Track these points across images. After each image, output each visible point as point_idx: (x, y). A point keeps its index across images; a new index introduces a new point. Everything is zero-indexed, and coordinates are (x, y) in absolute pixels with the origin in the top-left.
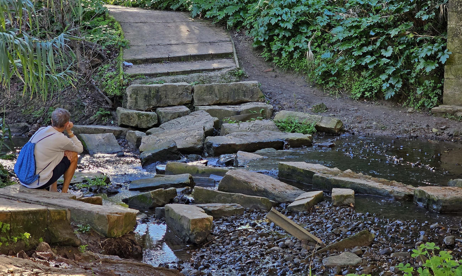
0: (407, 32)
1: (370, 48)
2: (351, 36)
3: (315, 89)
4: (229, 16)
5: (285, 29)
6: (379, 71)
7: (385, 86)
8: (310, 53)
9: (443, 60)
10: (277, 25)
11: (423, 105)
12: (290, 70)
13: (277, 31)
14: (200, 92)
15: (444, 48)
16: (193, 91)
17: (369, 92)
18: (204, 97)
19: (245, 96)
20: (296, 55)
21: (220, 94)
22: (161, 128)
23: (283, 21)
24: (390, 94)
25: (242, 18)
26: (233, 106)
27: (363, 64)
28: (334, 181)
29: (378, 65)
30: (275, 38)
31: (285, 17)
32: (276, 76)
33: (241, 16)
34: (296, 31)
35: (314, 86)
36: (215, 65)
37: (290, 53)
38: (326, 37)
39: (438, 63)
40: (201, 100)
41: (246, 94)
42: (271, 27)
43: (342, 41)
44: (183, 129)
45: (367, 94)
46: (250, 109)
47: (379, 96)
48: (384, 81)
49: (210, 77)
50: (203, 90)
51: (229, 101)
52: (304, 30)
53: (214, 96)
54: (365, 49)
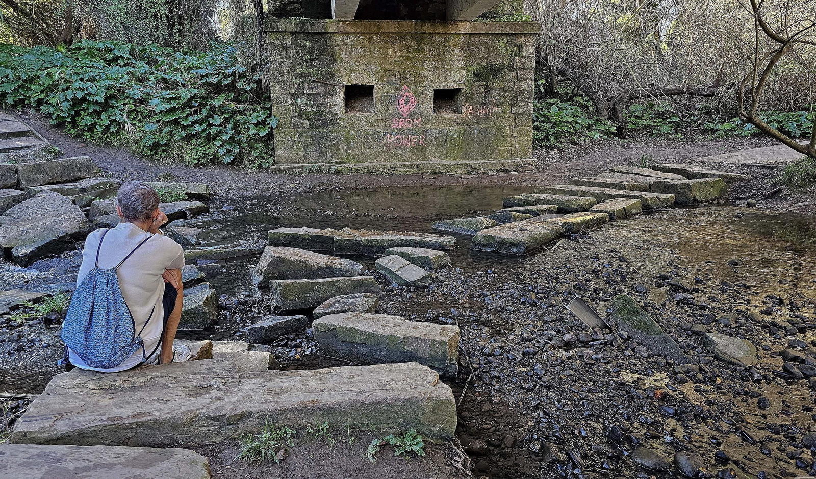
0: (227, 103)
1: (196, 118)
2: (175, 107)
3: (144, 160)
4: (7, 94)
5: (96, 103)
6: (210, 139)
7: (221, 151)
8: (128, 125)
9: (274, 124)
10: (84, 99)
11: (260, 166)
12: (107, 144)
13: (84, 105)
14: (27, 171)
15: (270, 115)
16: (16, 171)
17: (203, 158)
18: (34, 177)
19: (80, 172)
20: (113, 129)
21: (51, 172)
22: (6, 215)
23: (90, 94)
24: (228, 159)
25: (24, 95)
26: (71, 184)
27: (194, 132)
28: (365, 242)
29: (209, 133)
30: (82, 112)
31: (90, 90)
32: (94, 151)
33: (21, 94)
34: (106, 105)
35: (141, 158)
36: (19, 143)
37: (106, 126)
38: (139, 110)
39: (269, 128)
40: (31, 181)
41: (81, 169)
42: (76, 102)
43: (166, 111)
44: (50, 214)
45: (203, 160)
46: (96, 185)
47: (214, 161)
48: (219, 147)
49: (22, 156)
50: (30, 169)
51: (64, 179)
52: (114, 103)
53: (45, 175)
54: (191, 119)
